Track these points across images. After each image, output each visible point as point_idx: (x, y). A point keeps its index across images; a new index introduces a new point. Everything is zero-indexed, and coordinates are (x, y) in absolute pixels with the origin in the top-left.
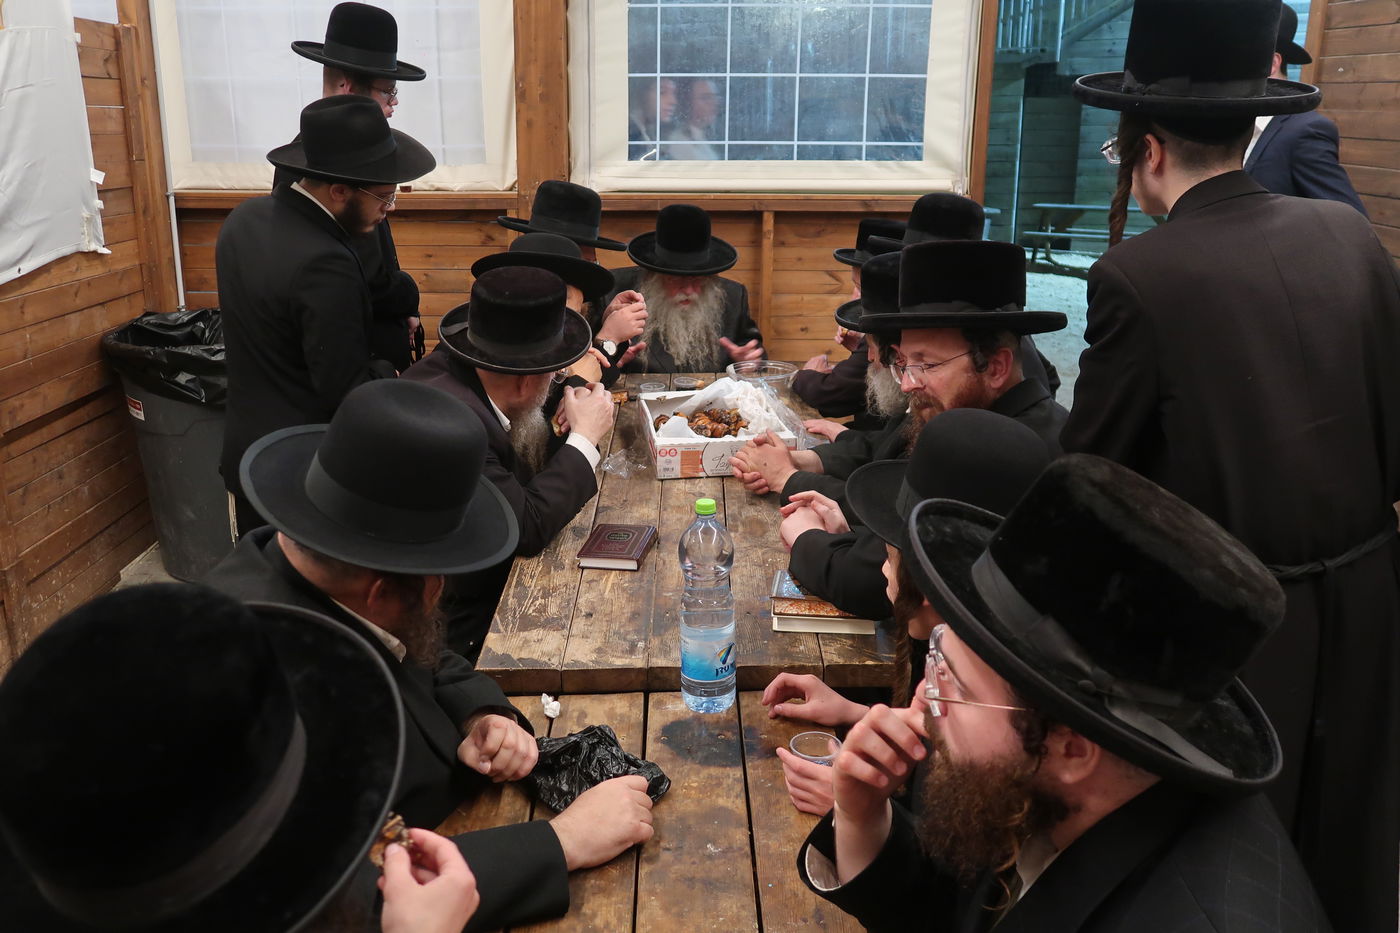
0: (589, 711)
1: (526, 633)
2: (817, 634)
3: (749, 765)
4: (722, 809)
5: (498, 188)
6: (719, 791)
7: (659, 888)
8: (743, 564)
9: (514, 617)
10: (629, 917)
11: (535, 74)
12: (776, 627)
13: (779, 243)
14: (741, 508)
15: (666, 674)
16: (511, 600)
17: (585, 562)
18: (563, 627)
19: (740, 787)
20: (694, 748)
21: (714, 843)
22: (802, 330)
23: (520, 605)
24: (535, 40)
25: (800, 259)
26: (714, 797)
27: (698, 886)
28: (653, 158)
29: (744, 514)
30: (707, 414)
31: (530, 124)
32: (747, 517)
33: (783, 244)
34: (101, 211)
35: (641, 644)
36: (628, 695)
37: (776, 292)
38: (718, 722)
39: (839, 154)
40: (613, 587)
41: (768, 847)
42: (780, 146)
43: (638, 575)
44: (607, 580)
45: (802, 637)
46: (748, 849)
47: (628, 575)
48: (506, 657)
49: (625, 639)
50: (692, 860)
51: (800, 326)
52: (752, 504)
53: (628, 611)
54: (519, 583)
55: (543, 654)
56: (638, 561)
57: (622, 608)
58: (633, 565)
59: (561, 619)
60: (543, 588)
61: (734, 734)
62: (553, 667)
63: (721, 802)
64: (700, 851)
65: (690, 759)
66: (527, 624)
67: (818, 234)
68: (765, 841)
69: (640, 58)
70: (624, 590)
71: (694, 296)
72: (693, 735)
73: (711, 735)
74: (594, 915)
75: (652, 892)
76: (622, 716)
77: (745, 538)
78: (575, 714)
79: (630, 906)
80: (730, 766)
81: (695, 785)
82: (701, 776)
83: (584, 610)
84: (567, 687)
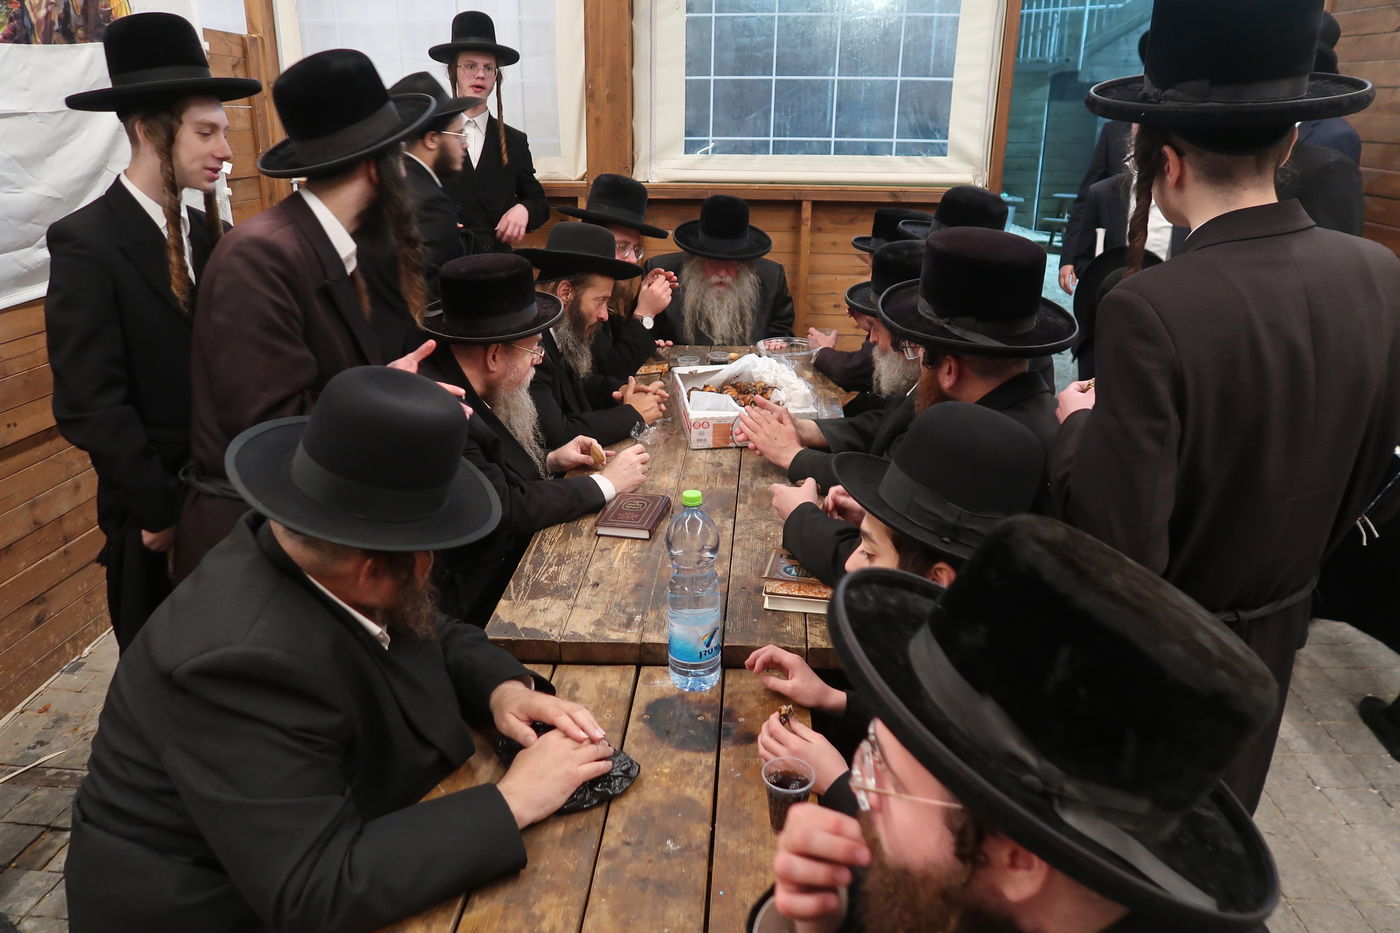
0: (582, 683)
1: (534, 601)
2: (805, 614)
3: (723, 750)
4: (690, 800)
5: (571, 178)
6: (689, 779)
7: (611, 889)
8: (747, 536)
9: (527, 584)
10: (575, 921)
11: (602, 76)
12: (766, 605)
13: (816, 229)
14: (753, 479)
15: (657, 649)
16: (528, 566)
17: (601, 531)
18: (570, 596)
19: (709, 776)
20: (673, 730)
21: (674, 840)
22: (835, 306)
23: (535, 572)
24: (603, 46)
25: (834, 243)
26: (683, 786)
27: (651, 888)
28: (707, 152)
29: (755, 484)
30: (734, 386)
31: (598, 121)
32: (757, 489)
33: (820, 230)
34: (230, 197)
35: (638, 618)
36: (622, 667)
37: (813, 272)
38: (700, 702)
39: (871, 150)
40: (623, 554)
41: (725, 846)
42: (819, 142)
43: (648, 544)
44: (618, 549)
45: (791, 617)
46: (706, 848)
47: (638, 545)
48: (512, 625)
49: (624, 612)
50: (650, 857)
51: (833, 303)
52: (764, 476)
53: (632, 582)
54: (539, 549)
55: (546, 624)
56: (649, 531)
57: (627, 579)
58: (645, 535)
59: (569, 588)
60: (559, 555)
61: (714, 715)
62: (552, 638)
63: (690, 792)
64: (659, 848)
65: (666, 742)
66: (537, 591)
67: (851, 221)
68: (724, 840)
69: (695, 62)
70: (632, 560)
71: (728, 279)
72: (674, 715)
73: (692, 716)
74: (543, 917)
75: (603, 894)
76: (611, 690)
77: (752, 510)
78: (568, 686)
79: (578, 910)
80: (704, 752)
81: (667, 771)
82: (675, 761)
83: (592, 579)
84: (565, 657)
